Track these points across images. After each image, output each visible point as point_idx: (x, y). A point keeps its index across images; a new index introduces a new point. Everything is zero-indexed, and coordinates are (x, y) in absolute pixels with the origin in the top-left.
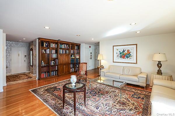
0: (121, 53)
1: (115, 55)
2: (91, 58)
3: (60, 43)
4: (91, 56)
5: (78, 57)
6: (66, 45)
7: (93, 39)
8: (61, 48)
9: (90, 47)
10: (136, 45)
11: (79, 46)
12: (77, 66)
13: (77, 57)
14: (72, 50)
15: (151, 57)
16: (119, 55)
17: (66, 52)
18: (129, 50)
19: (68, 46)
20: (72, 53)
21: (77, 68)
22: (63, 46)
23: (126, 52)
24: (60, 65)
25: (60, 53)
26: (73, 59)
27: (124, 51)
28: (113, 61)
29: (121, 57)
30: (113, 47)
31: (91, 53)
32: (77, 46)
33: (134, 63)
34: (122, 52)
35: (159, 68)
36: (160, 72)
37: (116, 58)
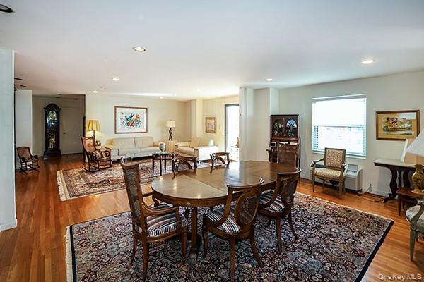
0: (127, 119)
1: (119, 122)
10: (146, 108)
15: (163, 124)
16: (126, 122)
18: (138, 115)
23: (135, 117)
27: (132, 116)
28: (115, 131)
29: (127, 124)
30: (115, 109)
33: (145, 132)
34: (129, 117)
35: (171, 134)
36: (171, 138)
37: (120, 127)
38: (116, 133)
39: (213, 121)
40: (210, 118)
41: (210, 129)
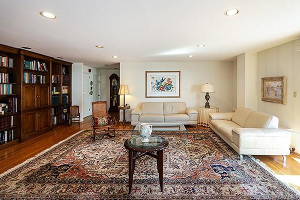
0: (158, 84)
1: (150, 86)
2: (91, 93)
3: (25, 56)
4: (91, 89)
5: (65, 91)
6: (40, 63)
7: (115, 57)
8: (26, 70)
9: (90, 71)
10: (180, 72)
11: (68, 67)
12: (65, 111)
13: (63, 90)
14: (53, 77)
16: (156, 86)
17: (38, 79)
18: (170, 79)
19: (46, 66)
20: (53, 82)
21: (64, 117)
22: (32, 65)
23: (166, 81)
24: (24, 111)
25: (24, 82)
26: (56, 95)
27: (163, 80)
28: (146, 96)
29: (158, 89)
30: (146, 74)
31: (91, 83)
32: (63, 66)
33: (177, 97)
34: (159, 81)
35: (207, 101)
36: (207, 106)
37: (151, 91)
38: (146, 97)
39: (279, 83)
40: (271, 79)
41: (272, 95)
